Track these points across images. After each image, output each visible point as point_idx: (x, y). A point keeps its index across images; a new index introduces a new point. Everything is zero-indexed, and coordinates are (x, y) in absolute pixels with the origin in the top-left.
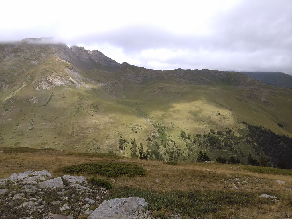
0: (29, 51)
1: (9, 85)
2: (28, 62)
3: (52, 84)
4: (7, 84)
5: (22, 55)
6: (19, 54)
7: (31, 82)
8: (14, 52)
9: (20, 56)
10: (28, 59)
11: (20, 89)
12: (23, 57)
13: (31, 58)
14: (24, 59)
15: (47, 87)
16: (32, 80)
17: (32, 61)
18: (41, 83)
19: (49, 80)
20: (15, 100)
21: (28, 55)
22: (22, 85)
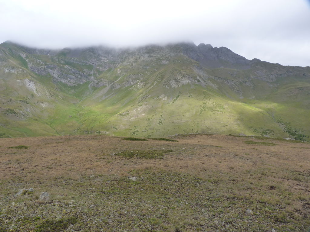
0: (161, 52)
1: (143, 83)
2: (159, 62)
3: (180, 82)
4: (142, 82)
5: (154, 55)
6: (152, 55)
7: (161, 81)
8: (148, 53)
9: (152, 56)
10: (159, 59)
11: (152, 87)
12: (155, 57)
13: (161, 58)
14: (155, 59)
15: (175, 86)
16: (162, 79)
17: (163, 61)
18: (170, 82)
19: (177, 78)
20: (148, 97)
21: (159, 55)
22: (153, 83)
